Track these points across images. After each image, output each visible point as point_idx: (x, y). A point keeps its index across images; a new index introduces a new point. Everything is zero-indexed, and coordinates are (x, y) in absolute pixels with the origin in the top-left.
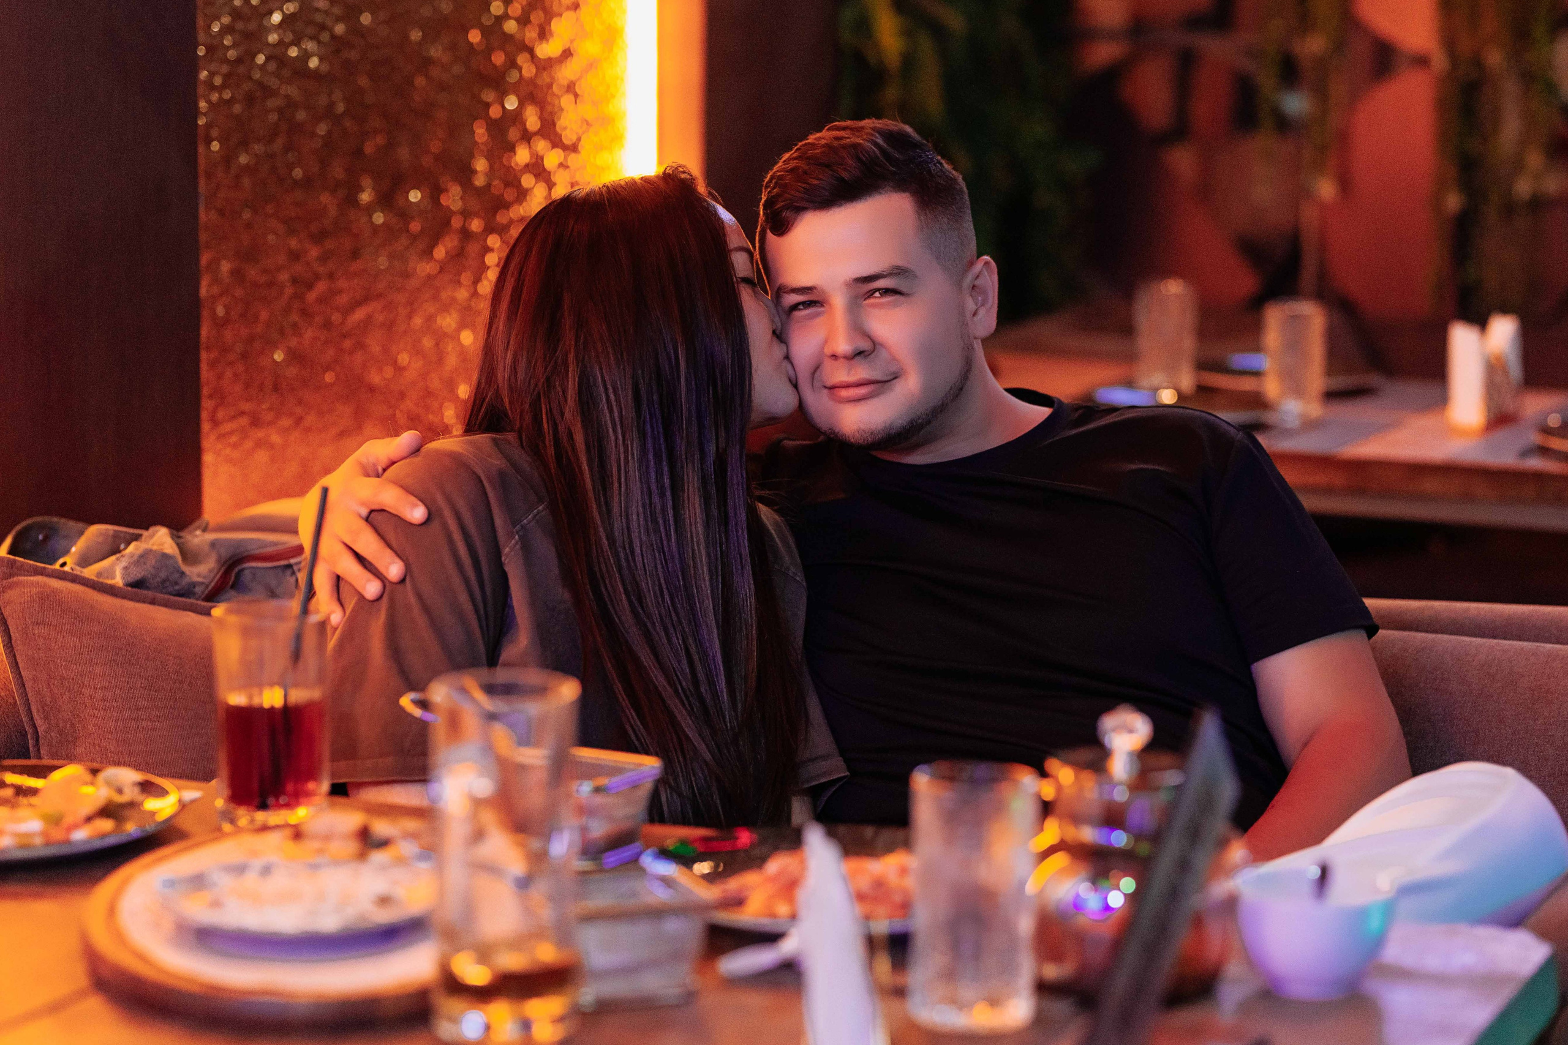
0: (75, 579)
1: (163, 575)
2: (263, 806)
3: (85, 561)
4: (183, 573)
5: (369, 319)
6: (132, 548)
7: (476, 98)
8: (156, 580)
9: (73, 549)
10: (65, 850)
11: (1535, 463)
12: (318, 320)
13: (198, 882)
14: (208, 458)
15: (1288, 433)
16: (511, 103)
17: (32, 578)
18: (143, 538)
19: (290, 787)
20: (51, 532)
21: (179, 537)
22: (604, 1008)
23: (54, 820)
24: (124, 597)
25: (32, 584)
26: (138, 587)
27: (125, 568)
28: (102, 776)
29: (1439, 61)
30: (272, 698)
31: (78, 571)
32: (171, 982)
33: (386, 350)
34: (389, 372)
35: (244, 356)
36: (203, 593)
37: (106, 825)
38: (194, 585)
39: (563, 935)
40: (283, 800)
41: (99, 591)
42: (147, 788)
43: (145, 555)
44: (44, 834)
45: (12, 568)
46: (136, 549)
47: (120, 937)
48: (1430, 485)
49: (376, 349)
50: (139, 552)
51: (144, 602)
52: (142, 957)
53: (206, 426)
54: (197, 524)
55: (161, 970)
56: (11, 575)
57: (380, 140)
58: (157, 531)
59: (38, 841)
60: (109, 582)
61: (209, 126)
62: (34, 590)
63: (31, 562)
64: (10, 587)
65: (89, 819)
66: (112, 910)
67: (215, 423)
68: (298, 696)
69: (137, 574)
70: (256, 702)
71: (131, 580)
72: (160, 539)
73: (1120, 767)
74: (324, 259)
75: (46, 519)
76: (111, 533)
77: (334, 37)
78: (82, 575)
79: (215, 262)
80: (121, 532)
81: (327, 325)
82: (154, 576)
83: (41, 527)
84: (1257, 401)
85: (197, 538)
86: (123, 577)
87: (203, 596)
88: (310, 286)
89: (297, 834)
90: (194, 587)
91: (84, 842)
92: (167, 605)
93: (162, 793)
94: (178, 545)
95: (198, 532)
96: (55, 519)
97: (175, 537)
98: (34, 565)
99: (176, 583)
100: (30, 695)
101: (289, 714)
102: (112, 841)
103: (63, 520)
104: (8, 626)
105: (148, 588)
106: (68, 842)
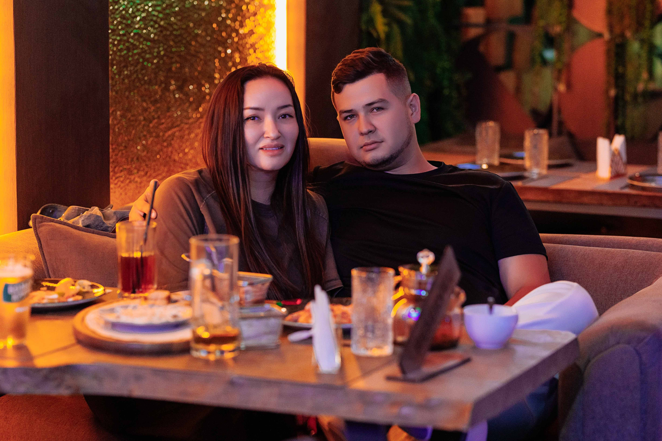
0: (65, 224)
1: (97, 223)
2: (134, 292)
3: (68, 218)
4: (104, 223)
5: (173, 135)
6: (85, 213)
7: (216, 49)
8: (94, 225)
9: (63, 215)
10: (66, 304)
11: (627, 191)
12: (154, 134)
13: (112, 311)
14: (112, 186)
15: (533, 180)
16: (229, 51)
17: (49, 223)
18: (89, 210)
19: (143, 287)
20: (55, 209)
21: (102, 211)
22: (249, 349)
23: (62, 295)
24: (83, 231)
25: (49, 225)
26: (88, 227)
27: (83, 220)
28: (77, 284)
29: (607, 36)
30: (137, 255)
31: (66, 221)
32: (103, 339)
33: (180, 147)
34: (181, 155)
35: (126, 147)
36: (111, 230)
37: (80, 298)
38: (108, 227)
39: (234, 324)
40: (141, 290)
41: (74, 228)
42: (93, 287)
43: (90, 216)
44: (58, 299)
45: (42, 219)
46: (87, 213)
47: (86, 327)
48: (586, 199)
49: (176, 146)
50: (88, 214)
51: (90, 233)
52: (94, 332)
53: (111, 174)
54: (109, 206)
55: (100, 336)
56: (42, 222)
57: (178, 65)
58: (94, 208)
59: (56, 301)
60: (78, 225)
61: (113, 60)
62: (50, 227)
63: (49, 217)
64: (42, 226)
65: (73, 296)
66: (83, 319)
67: (115, 173)
68: (145, 254)
69: (87, 222)
70: (131, 256)
71: (85, 225)
72: (96, 210)
73: (424, 270)
74: (156, 111)
75: (53, 204)
76: (77, 209)
77: (160, 26)
78: (68, 222)
79: (115, 111)
80: (81, 208)
81: (158, 136)
82: (94, 224)
83: (51, 207)
84: (522, 168)
85: (109, 211)
86: (82, 224)
87: (111, 232)
88: (151, 122)
89: (146, 299)
90: (108, 228)
91: (71, 302)
92: (98, 234)
93: (98, 287)
94: (102, 213)
95: (109, 209)
96: (56, 205)
97: (101, 211)
98: (50, 218)
99: (102, 227)
100: (48, 266)
101: (143, 260)
102: (82, 302)
103: (59, 205)
104: (40, 241)
105: (91, 228)
106: (67, 302)
